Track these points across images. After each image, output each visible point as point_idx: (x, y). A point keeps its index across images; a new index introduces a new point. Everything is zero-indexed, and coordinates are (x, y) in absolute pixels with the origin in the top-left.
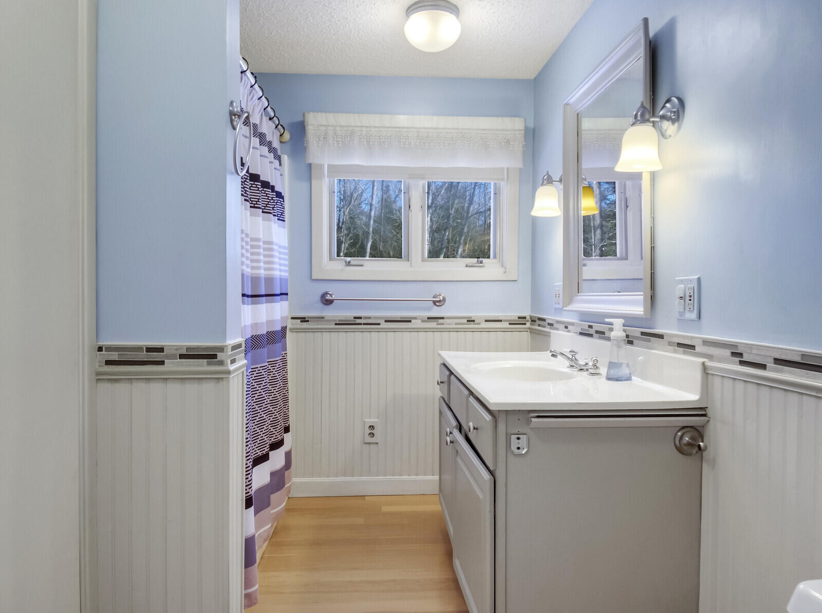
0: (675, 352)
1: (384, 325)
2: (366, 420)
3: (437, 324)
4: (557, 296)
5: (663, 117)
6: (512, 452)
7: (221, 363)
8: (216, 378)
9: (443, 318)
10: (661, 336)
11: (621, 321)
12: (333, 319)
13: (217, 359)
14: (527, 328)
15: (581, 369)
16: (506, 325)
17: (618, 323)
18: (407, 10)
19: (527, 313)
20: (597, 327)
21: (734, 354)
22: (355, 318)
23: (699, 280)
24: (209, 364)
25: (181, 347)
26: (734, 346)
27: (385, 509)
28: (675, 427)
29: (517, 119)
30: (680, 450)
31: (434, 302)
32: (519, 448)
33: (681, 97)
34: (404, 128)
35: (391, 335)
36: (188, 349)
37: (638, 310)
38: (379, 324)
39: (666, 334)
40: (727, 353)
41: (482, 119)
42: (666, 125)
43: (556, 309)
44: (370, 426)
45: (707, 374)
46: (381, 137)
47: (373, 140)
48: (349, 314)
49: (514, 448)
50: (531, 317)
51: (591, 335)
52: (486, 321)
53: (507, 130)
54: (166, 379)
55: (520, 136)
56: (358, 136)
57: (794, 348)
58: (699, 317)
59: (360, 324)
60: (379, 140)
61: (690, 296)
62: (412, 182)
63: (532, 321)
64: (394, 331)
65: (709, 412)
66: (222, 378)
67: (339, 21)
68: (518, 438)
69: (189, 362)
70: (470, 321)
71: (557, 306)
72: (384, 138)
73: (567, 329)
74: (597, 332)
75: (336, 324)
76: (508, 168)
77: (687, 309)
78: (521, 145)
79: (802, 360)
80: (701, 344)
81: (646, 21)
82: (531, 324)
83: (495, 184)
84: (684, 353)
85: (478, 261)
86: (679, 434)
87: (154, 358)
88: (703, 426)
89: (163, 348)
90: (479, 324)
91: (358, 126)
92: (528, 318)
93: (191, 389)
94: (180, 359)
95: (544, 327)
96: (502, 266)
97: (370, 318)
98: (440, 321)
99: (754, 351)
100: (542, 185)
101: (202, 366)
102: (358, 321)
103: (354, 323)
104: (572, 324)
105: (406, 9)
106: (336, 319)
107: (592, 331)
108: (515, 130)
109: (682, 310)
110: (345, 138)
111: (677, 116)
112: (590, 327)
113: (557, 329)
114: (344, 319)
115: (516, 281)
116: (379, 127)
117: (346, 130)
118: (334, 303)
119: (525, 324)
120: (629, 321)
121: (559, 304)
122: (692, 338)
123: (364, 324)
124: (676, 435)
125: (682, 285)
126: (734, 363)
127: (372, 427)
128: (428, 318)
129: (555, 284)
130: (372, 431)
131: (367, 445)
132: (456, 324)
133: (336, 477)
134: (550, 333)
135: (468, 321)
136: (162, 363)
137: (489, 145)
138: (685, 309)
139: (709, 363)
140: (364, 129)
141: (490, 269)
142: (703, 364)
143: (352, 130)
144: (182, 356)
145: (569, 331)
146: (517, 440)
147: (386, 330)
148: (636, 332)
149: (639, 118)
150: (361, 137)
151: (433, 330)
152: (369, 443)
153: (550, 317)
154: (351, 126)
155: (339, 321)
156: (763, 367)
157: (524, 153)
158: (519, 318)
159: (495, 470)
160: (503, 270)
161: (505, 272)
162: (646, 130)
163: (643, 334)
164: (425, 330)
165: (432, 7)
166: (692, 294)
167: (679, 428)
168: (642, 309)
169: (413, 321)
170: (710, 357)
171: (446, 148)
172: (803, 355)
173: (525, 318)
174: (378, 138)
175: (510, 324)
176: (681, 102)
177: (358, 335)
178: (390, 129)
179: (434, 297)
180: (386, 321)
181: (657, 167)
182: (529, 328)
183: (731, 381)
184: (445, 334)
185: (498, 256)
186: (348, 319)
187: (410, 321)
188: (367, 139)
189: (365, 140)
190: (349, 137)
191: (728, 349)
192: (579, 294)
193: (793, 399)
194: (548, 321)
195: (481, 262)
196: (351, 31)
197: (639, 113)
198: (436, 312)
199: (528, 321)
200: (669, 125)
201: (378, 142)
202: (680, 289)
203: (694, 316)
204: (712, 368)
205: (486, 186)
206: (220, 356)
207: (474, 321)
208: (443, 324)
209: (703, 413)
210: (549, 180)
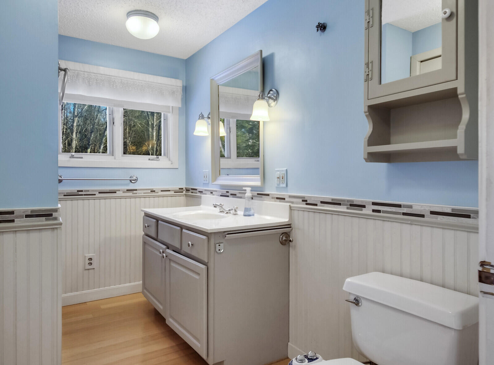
0: (275, 201)
1: (98, 195)
2: (86, 255)
3: (133, 194)
4: (205, 177)
5: (270, 98)
6: (217, 252)
7: (56, 219)
8: (52, 228)
9: (136, 190)
10: (268, 195)
11: (250, 189)
12: (62, 192)
13: (52, 216)
14: (183, 194)
15: (227, 213)
16: (172, 193)
17: (248, 189)
18: (128, 14)
19: (184, 186)
20: (231, 192)
21: (303, 201)
22: (78, 191)
23: (287, 170)
24: (46, 220)
25: (27, 211)
26: (304, 197)
27: (103, 307)
28: (279, 233)
29: (178, 80)
30: (282, 243)
31: (131, 181)
32: (219, 250)
33: (278, 90)
34: (112, 76)
35: (102, 201)
36: (32, 211)
37: (258, 183)
38: (95, 195)
39: (271, 194)
40: (301, 200)
41: (159, 78)
42: (271, 101)
43: (204, 183)
44: (89, 259)
45: (291, 210)
46: (98, 80)
47: (92, 81)
48: (74, 189)
49: (217, 250)
50: (186, 188)
51: (228, 196)
52: (162, 191)
53: (173, 86)
54: (16, 231)
55: (180, 90)
56: (82, 77)
57: (328, 197)
58: (287, 186)
59: (82, 195)
60: (96, 82)
61: (283, 177)
62: (115, 109)
63: (187, 190)
64: (105, 198)
65: (292, 226)
66: (56, 228)
67: (81, 8)
68: (219, 245)
69: (31, 219)
70: (153, 191)
71: (205, 182)
72: (99, 80)
73: (212, 194)
74: (231, 194)
75: (64, 195)
76: (172, 107)
77: (281, 182)
78: (181, 95)
79: (332, 201)
80: (288, 197)
81: (261, 51)
82: (186, 192)
83: (164, 115)
84: (280, 202)
85: (157, 157)
86: (281, 236)
87: (7, 218)
88: (289, 232)
89: (14, 212)
90: (158, 193)
91: (82, 71)
92: (184, 189)
93: (34, 236)
94: (25, 218)
95: (196, 193)
96: (169, 160)
97: (88, 191)
98: (135, 192)
99: (312, 199)
100: (199, 119)
101: (42, 221)
102: (80, 193)
103: (78, 194)
104: (216, 191)
105: (128, 12)
106: (64, 192)
107: (228, 194)
108: (178, 86)
109: (278, 183)
110: (73, 77)
111: (276, 99)
112: (227, 192)
113: (205, 194)
114: (70, 192)
115: (178, 168)
116: (97, 73)
117: (74, 72)
118: (63, 181)
119: (183, 192)
120: (253, 188)
121: (206, 181)
122: (284, 195)
123: (85, 195)
124: (280, 237)
125: (279, 172)
126: (304, 204)
127: (90, 259)
128: (127, 190)
129: (204, 171)
130: (90, 262)
131: (87, 271)
132: (144, 193)
133: (65, 294)
134: (201, 196)
135: (151, 191)
136: (13, 221)
137: (164, 92)
138: (280, 182)
139: (292, 205)
140: (86, 73)
141: (162, 162)
142: (290, 205)
143: (78, 73)
144: (27, 216)
145: (214, 195)
146: (219, 246)
147: (100, 198)
148: (255, 193)
149: (261, 97)
150: (84, 78)
151: (130, 197)
152: (88, 269)
153: (200, 188)
154: (77, 70)
155: (67, 193)
156: (316, 205)
157: (182, 99)
158: (180, 189)
159: (208, 262)
160: (170, 162)
161: (172, 164)
162: (263, 103)
163: (258, 194)
164: (126, 198)
165: (143, 15)
166: (283, 176)
167: (281, 234)
168: (260, 183)
169: (117, 192)
170: (292, 203)
171: (139, 91)
172: (332, 200)
173: (182, 189)
174: (96, 80)
175: (175, 192)
176: (278, 92)
177: (80, 202)
178: (104, 76)
179: (130, 178)
180: (99, 193)
181: (267, 119)
182: (185, 194)
183: (297, 211)
184: (138, 200)
185: (166, 154)
186: (73, 192)
187: (116, 192)
188: (88, 79)
189: (87, 80)
190: (76, 77)
191: (301, 198)
192: (220, 176)
193: (329, 216)
194: (198, 190)
195: (158, 158)
196: (87, 15)
197: (261, 95)
198: (131, 186)
199: (184, 190)
200: (272, 102)
201: (95, 82)
202: (278, 174)
203: (284, 185)
204: (294, 207)
205: (159, 114)
206: (55, 214)
207: (155, 191)
208: (136, 193)
209: (290, 226)
210: (202, 117)
